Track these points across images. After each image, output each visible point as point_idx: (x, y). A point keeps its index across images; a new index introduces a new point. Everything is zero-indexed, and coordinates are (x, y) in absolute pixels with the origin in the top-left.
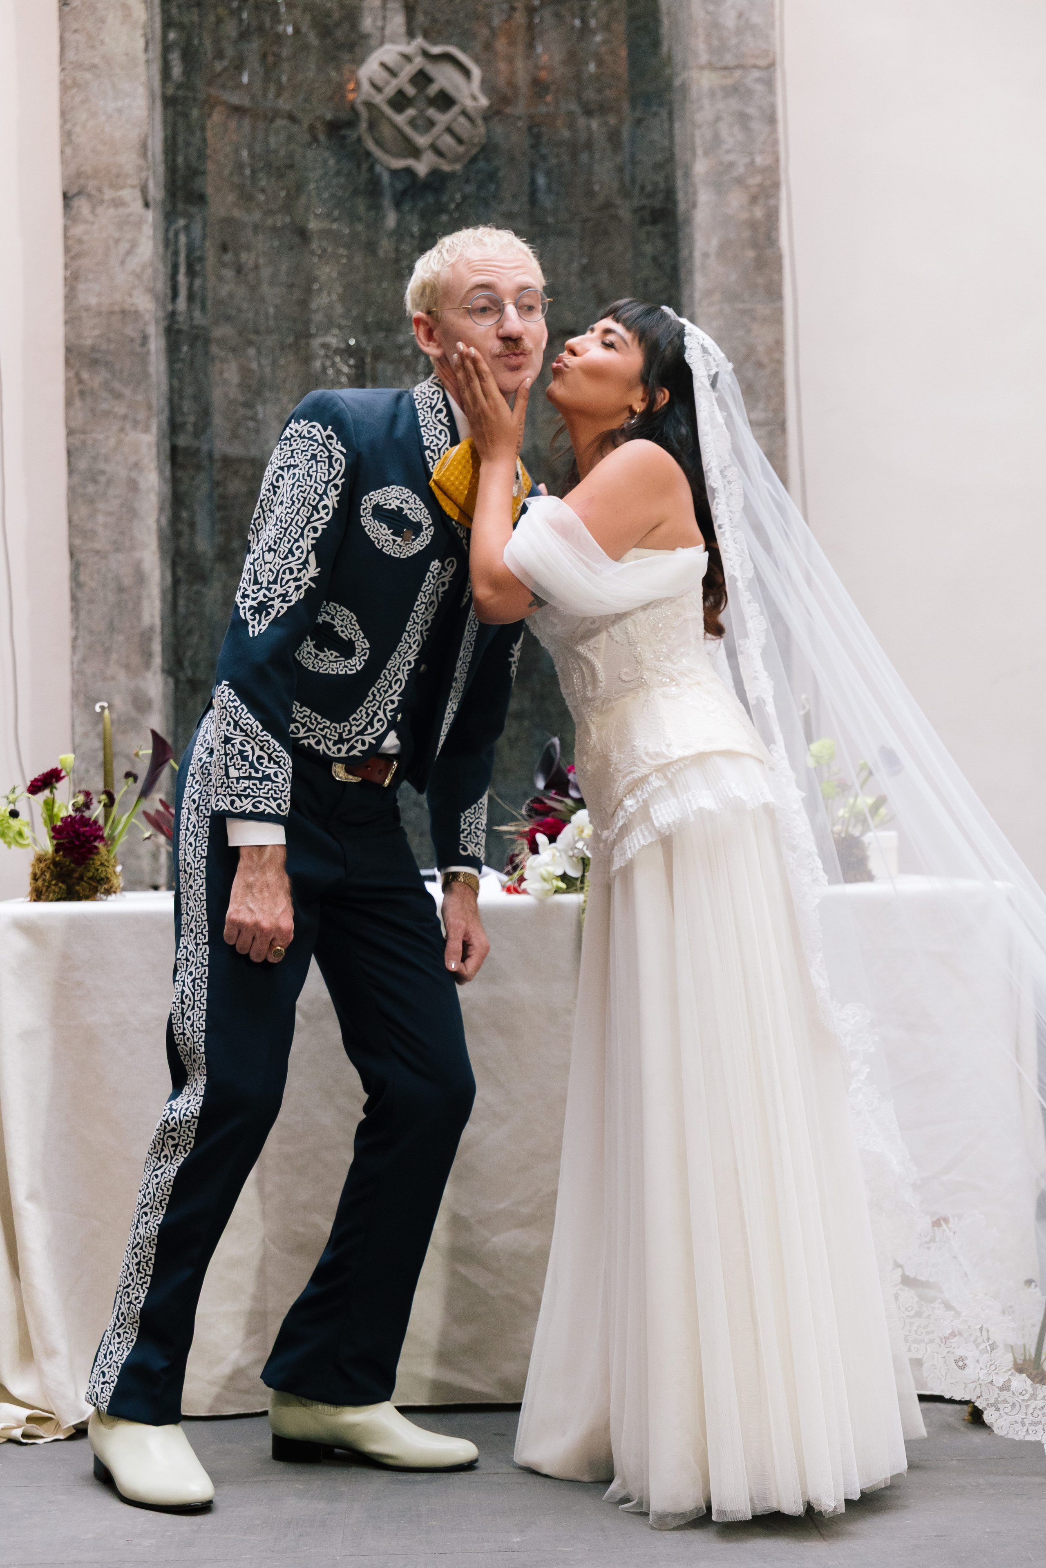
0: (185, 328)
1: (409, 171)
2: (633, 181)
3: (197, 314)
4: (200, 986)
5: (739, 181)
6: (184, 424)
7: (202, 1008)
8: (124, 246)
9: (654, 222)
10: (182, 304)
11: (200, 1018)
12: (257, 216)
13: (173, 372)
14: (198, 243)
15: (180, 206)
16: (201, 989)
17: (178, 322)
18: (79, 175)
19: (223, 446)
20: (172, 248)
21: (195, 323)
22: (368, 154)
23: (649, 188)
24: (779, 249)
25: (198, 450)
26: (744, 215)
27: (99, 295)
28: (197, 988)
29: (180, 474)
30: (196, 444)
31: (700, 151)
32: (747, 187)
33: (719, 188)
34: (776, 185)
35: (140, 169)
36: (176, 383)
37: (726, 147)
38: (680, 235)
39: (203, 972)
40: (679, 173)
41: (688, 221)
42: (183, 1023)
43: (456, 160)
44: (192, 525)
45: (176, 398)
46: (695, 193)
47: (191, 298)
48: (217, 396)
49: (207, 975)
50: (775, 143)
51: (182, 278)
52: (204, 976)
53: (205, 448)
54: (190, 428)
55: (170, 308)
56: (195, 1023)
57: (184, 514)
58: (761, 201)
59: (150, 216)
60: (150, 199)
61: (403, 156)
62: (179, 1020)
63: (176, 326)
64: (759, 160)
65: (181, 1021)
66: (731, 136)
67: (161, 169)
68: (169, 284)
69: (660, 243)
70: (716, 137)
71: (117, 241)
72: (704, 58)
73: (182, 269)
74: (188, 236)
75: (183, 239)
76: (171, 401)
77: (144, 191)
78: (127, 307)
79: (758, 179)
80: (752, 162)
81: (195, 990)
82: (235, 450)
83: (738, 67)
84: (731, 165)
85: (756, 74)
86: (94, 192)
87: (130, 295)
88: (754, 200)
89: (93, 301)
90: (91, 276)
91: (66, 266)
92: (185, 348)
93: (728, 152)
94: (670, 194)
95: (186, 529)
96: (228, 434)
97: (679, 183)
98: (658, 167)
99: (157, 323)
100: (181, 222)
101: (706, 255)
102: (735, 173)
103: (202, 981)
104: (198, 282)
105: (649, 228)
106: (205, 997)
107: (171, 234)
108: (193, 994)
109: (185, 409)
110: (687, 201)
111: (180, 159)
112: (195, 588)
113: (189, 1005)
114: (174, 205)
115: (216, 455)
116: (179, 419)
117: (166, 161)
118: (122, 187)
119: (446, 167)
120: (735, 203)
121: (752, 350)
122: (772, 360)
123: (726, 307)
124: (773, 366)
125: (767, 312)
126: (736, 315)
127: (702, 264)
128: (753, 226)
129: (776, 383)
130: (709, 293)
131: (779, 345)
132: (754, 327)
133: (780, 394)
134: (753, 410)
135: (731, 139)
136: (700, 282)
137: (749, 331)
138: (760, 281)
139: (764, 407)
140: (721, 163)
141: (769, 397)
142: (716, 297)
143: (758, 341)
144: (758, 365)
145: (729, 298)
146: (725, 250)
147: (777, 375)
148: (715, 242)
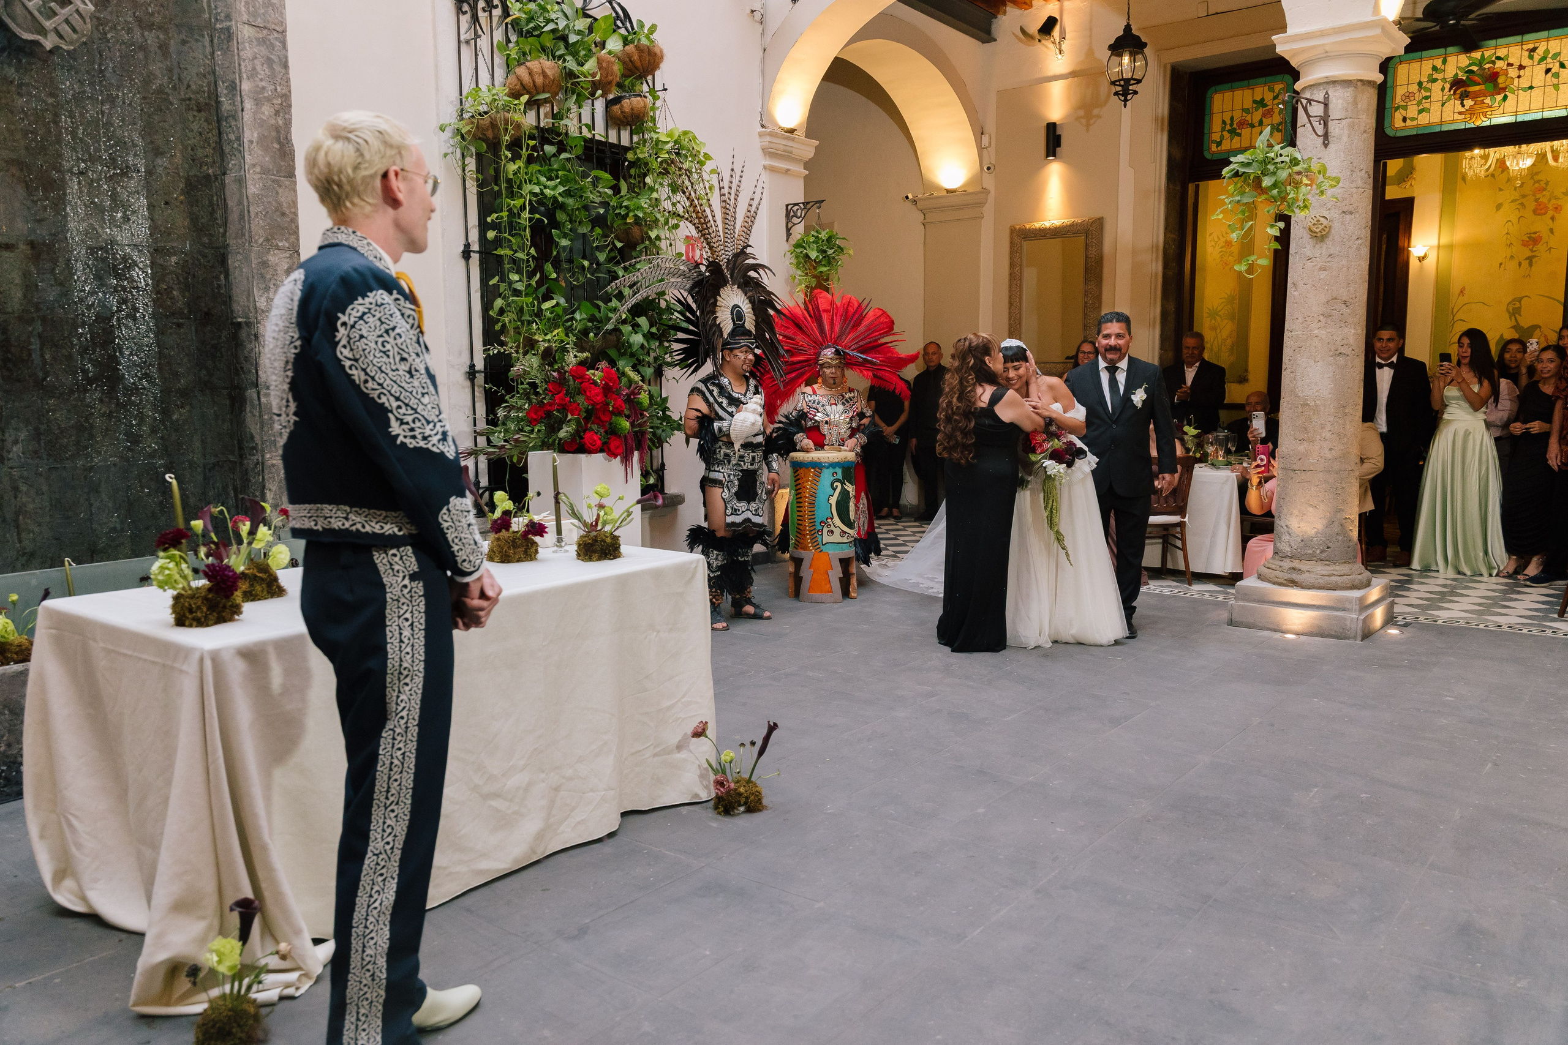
1: (36, 43)
5: (268, 99)
9: (200, 111)
26: (273, 122)
31: (245, 76)
32: (273, 104)
33: (258, 102)
34: (290, 106)
37: (260, 76)
41: (236, 118)
43: (71, 43)
50: (288, 80)
58: (281, 114)
64: (279, 89)
66: (263, 71)
70: (254, 69)
72: (245, 17)
79: (279, 101)
80: (276, 89)
83: (265, 28)
84: (263, 88)
85: (276, 35)
88: (277, 113)
93: (261, 80)
94: (214, 95)
97: (222, 89)
101: (251, 142)
102: (266, 95)
105: (195, 113)
120: (266, 113)
121: (280, 204)
122: (291, 212)
123: (264, 176)
124: (291, 216)
125: (287, 183)
126: (270, 182)
127: (249, 147)
128: (277, 129)
129: (294, 227)
130: (254, 165)
131: (294, 204)
132: (280, 191)
133: (296, 232)
134: (281, 241)
135: (262, 73)
136: (248, 158)
137: (277, 193)
138: (283, 163)
139: (286, 240)
140: (258, 86)
141: (290, 234)
142: (258, 169)
143: (282, 200)
144: (283, 214)
145: (265, 171)
146: (262, 139)
147: (294, 220)
148: (256, 135)
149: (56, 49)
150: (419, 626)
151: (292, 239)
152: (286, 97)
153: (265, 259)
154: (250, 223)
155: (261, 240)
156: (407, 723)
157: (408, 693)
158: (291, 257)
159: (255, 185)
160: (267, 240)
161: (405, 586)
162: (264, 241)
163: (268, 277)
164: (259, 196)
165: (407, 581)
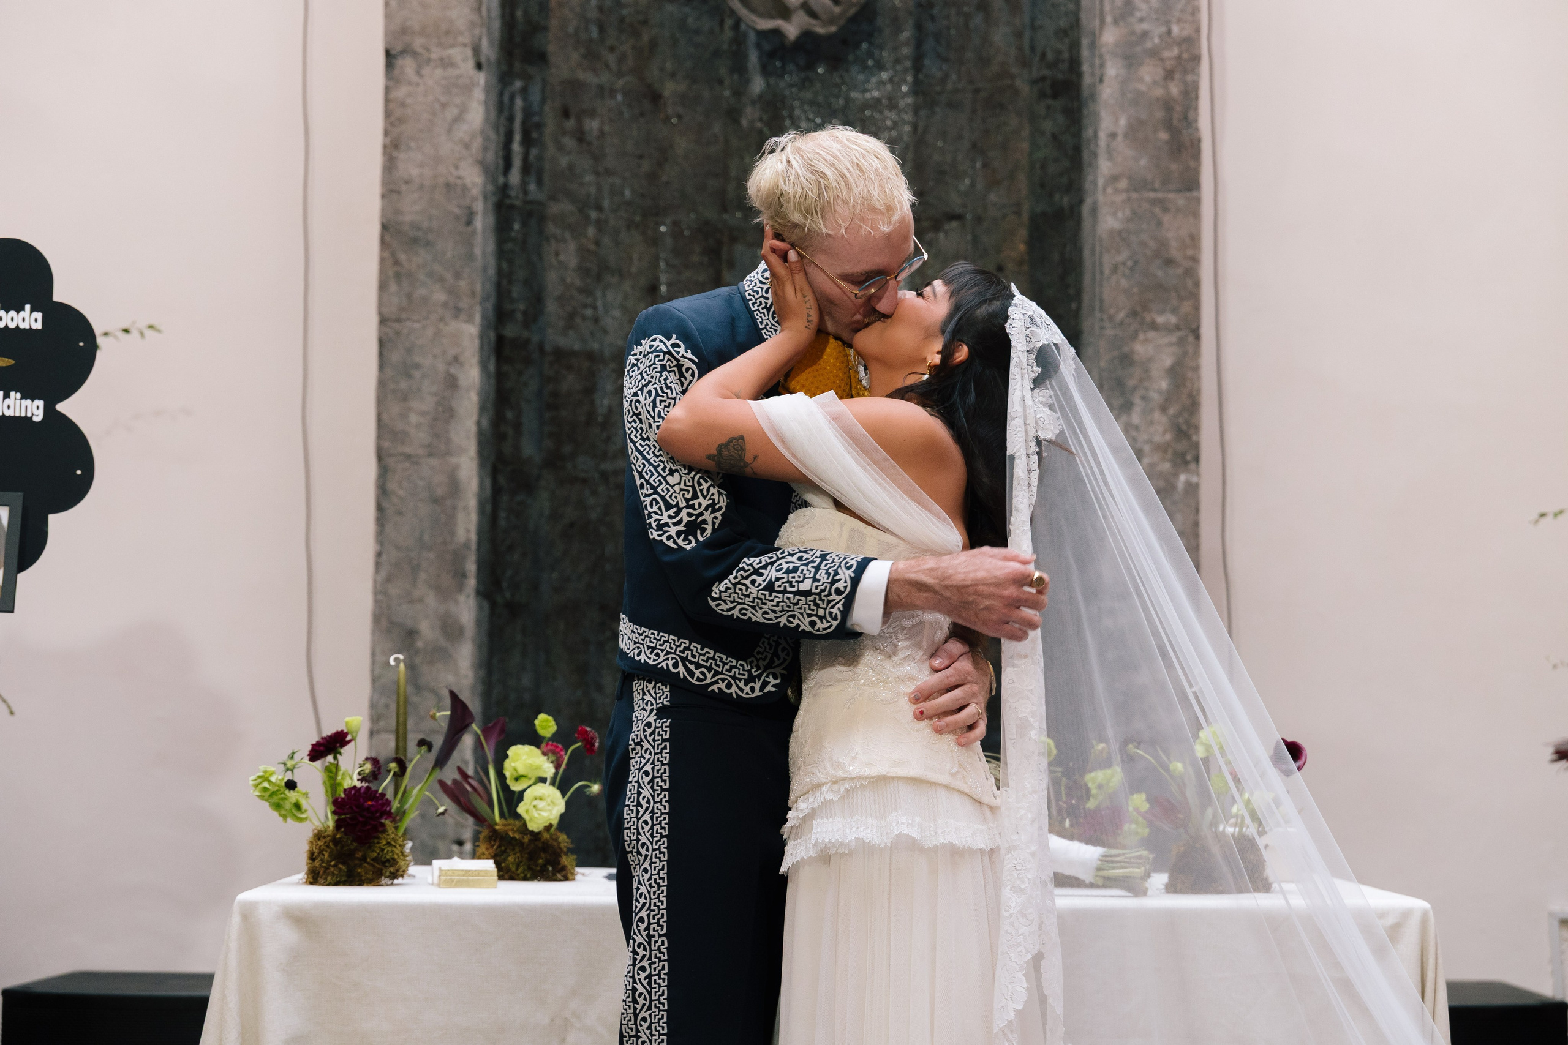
0: (518, 203)
1: (777, 32)
2: (1033, 48)
3: (532, 187)
4: (659, 984)
5: (1154, 53)
6: (513, 311)
7: (662, 1008)
8: (452, 112)
9: (1055, 95)
10: (515, 177)
11: (659, 1019)
12: (605, 78)
13: (501, 253)
14: (536, 108)
15: (518, 66)
16: (660, 986)
17: (509, 197)
18: (404, 31)
19: (555, 338)
20: (506, 113)
21: (530, 197)
22: (733, 12)
23: (1050, 56)
24: (1197, 129)
25: (528, 341)
26: (1159, 92)
27: (422, 165)
28: (653, 985)
29: (506, 368)
30: (526, 334)
31: (1109, 19)
32: (1162, 60)
33: (1131, 61)
34: (1196, 59)
35: (473, 25)
36: (505, 265)
37: (1138, 14)
38: (1085, 112)
39: (660, 968)
40: (1085, 42)
41: (1093, 97)
42: (635, 1024)
43: (831, 21)
44: (518, 426)
45: (504, 282)
46: (1102, 66)
47: (526, 169)
48: (552, 280)
49: (666, 971)
50: (1196, 11)
51: (516, 147)
52: (662, 972)
53: (535, 339)
54: (519, 316)
55: (501, 180)
56: (653, 1026)
57: (509, 414)
58: (1177, 76)
59: (481, 78)
60: (483, 59)
61: (772, 17)
62: (630, 1020)
63: (508, 201)
64: (1175, 29)
65: (633, 1022)
67: (497, 24)
68: (501, 154)
69: (1061, 119)
71: (444, 106)
73: (517, 137)
74: (525, 100)
75: (519, 103)
76: (498, 286)
77: (476, 50)
78: (452, 180)
79: (1175, 51)
80: (1169, 32)
81: (651, 988)
82: (570, 342)
84: (1145, 34)
86: (420, 50)
87: (457, 167)
88: (1169, 75)
89: (415, 172)
90: (413, 144)
91: (386, 133)
92: (517, 226)
93: (1141, 20)
94: (1075, 64)
95: (511, 432)
96: (562, 323)
97: (1085, 53)
98: (1062, 33)
99: (485, 198)
100: (518, 84)
101: (1112, 136)
102: (1149, 45)
103: (660, 978)
104: (534, 152)
105: (1049, 102)
106: (665, 996)
107: (506, 98)
108: (650, 993)
109: (515, 295)
110: (1093, 74)
111: (519, 14)
112: (518, 498)
113: (644, 1005)
114: (510, 65)
115: (548, 348)
116: (508, 306)
117: (503, 16)
118: (452, 46)
119: (821, 30)
120: (1148, 78)
121: (1163, 244)
122: (1186, 257)
123: (1134, 195)
124: (1186, 264)
125: (1181, 202)
126: (1146, 205)
127: (1108, 146)
128: (1168, 105)
129: (1189, 283)
130: (1115, 179)
131: (1194, 240)
132: (1166, 219)
133: (1194, 296)
134: (1161, 312)
135: (1144, 6)
136: (1104, 167)
137: (1160, 223)
138: (1174, 167)
139: (1174, 311)
140: (1133, 33)
141: (1181, 299)
142: (1123, 184)
143: (1170, 235)
144: (1170, 262)
145: (1138, 185)
146: (1134, 130)
147: (1191, 274)
148: (1123, 122)
149: (807, 35)
150: (662, 784)
151: (1186, 307)
152: (1190, 43)
153: (1126, 350)
154: (1101, 286)
155: (1121, 315)
156: (647, 928)
157: (647, 883)
158: (1181, 342)
159: (1114, 214)
160: (1134, 314)
161: (649, 725)
162: (1127, 316)
163: (1131, 383)
164: (1121, 237)
165: (652, 719)
